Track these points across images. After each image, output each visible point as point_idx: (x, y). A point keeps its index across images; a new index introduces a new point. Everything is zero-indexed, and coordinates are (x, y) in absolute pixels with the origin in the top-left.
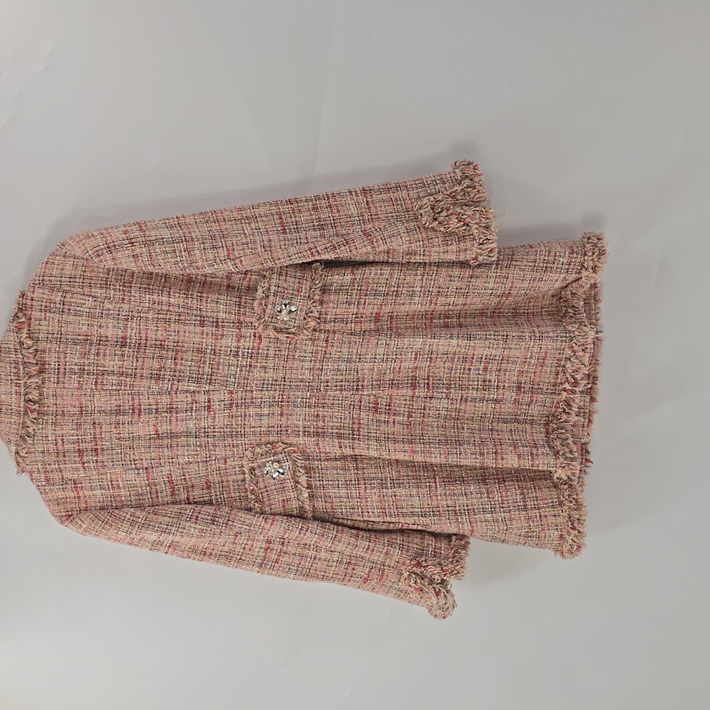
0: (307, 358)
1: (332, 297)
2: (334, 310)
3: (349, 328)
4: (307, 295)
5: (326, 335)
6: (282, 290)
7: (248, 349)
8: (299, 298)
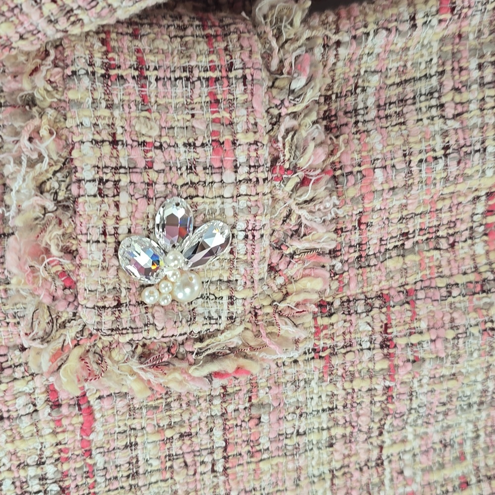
0: (314, 437)
1: (375, 139)
2: (397, 200)
3: (468, 265)
4: (265, 154)
5: (379, 318)
6: (137, 154)
7: (40, 463)
8: (229, 176)
